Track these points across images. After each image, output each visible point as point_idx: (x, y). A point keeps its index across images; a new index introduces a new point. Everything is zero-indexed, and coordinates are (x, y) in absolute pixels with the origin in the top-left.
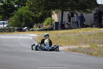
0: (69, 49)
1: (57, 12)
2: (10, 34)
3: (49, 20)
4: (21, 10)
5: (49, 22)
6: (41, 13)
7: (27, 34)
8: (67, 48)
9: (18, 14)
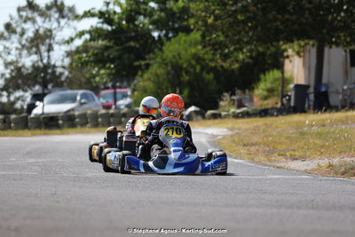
0: (330, 166)
1: (303, 51)
4: (177, 46)
5: (274, 85)
6: (243, 53)
8: (322, 164)
9: (164, 63)
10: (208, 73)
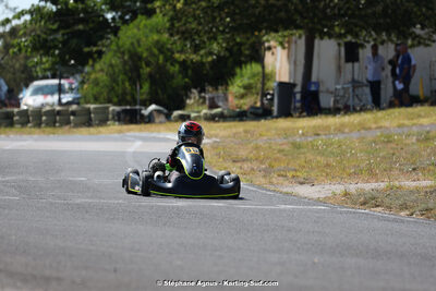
0: (346, 194)
1: (288, 42)
2: (90, 134)
3: (254, 76)
4: (135, 31)
5: (252, 81)
6: (218, 43)
7: (159, 132)
8: (338, 192)
9: (120, 51)
10: (172, 64)
